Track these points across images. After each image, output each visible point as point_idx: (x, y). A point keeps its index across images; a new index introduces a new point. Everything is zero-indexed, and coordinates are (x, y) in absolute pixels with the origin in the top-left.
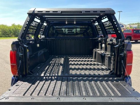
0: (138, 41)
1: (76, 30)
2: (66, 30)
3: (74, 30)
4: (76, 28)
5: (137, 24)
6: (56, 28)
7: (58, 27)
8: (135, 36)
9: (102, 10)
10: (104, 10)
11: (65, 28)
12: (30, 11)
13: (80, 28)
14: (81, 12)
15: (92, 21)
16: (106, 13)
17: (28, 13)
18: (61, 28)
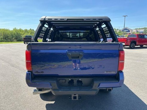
0: (144, 46)
1: (80, 35)
2: (71, 34)
3: (78, 35)
4: (80, 33)
5: (144, 29)
6: (61, 33)
7: (63, 31)
8: (140, 41)
9: (100, 18)
10: (102, 18)
11: (70, 33)
12: (42, 19)
13: (84, 33)
14: (83, 19)
15: (94, 26)
16: (103, 20)
17: (40, 21)
18: (66, 33)
